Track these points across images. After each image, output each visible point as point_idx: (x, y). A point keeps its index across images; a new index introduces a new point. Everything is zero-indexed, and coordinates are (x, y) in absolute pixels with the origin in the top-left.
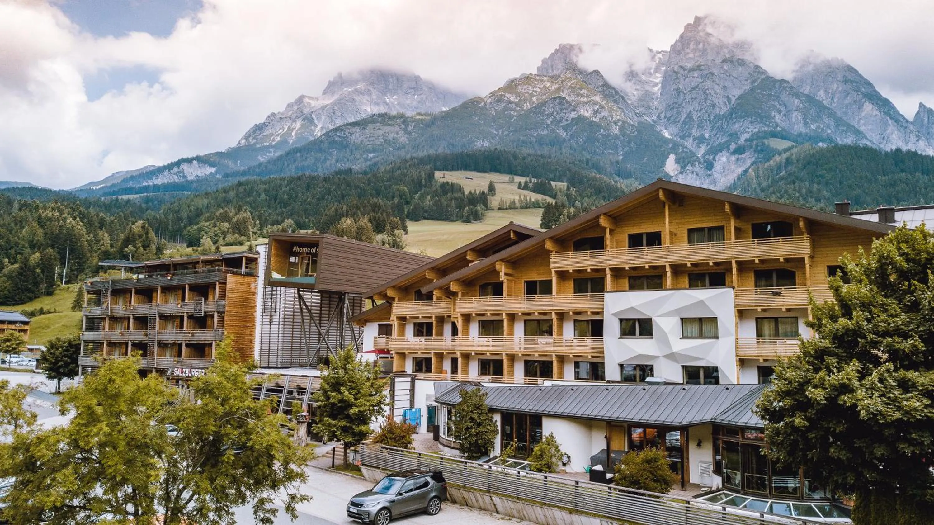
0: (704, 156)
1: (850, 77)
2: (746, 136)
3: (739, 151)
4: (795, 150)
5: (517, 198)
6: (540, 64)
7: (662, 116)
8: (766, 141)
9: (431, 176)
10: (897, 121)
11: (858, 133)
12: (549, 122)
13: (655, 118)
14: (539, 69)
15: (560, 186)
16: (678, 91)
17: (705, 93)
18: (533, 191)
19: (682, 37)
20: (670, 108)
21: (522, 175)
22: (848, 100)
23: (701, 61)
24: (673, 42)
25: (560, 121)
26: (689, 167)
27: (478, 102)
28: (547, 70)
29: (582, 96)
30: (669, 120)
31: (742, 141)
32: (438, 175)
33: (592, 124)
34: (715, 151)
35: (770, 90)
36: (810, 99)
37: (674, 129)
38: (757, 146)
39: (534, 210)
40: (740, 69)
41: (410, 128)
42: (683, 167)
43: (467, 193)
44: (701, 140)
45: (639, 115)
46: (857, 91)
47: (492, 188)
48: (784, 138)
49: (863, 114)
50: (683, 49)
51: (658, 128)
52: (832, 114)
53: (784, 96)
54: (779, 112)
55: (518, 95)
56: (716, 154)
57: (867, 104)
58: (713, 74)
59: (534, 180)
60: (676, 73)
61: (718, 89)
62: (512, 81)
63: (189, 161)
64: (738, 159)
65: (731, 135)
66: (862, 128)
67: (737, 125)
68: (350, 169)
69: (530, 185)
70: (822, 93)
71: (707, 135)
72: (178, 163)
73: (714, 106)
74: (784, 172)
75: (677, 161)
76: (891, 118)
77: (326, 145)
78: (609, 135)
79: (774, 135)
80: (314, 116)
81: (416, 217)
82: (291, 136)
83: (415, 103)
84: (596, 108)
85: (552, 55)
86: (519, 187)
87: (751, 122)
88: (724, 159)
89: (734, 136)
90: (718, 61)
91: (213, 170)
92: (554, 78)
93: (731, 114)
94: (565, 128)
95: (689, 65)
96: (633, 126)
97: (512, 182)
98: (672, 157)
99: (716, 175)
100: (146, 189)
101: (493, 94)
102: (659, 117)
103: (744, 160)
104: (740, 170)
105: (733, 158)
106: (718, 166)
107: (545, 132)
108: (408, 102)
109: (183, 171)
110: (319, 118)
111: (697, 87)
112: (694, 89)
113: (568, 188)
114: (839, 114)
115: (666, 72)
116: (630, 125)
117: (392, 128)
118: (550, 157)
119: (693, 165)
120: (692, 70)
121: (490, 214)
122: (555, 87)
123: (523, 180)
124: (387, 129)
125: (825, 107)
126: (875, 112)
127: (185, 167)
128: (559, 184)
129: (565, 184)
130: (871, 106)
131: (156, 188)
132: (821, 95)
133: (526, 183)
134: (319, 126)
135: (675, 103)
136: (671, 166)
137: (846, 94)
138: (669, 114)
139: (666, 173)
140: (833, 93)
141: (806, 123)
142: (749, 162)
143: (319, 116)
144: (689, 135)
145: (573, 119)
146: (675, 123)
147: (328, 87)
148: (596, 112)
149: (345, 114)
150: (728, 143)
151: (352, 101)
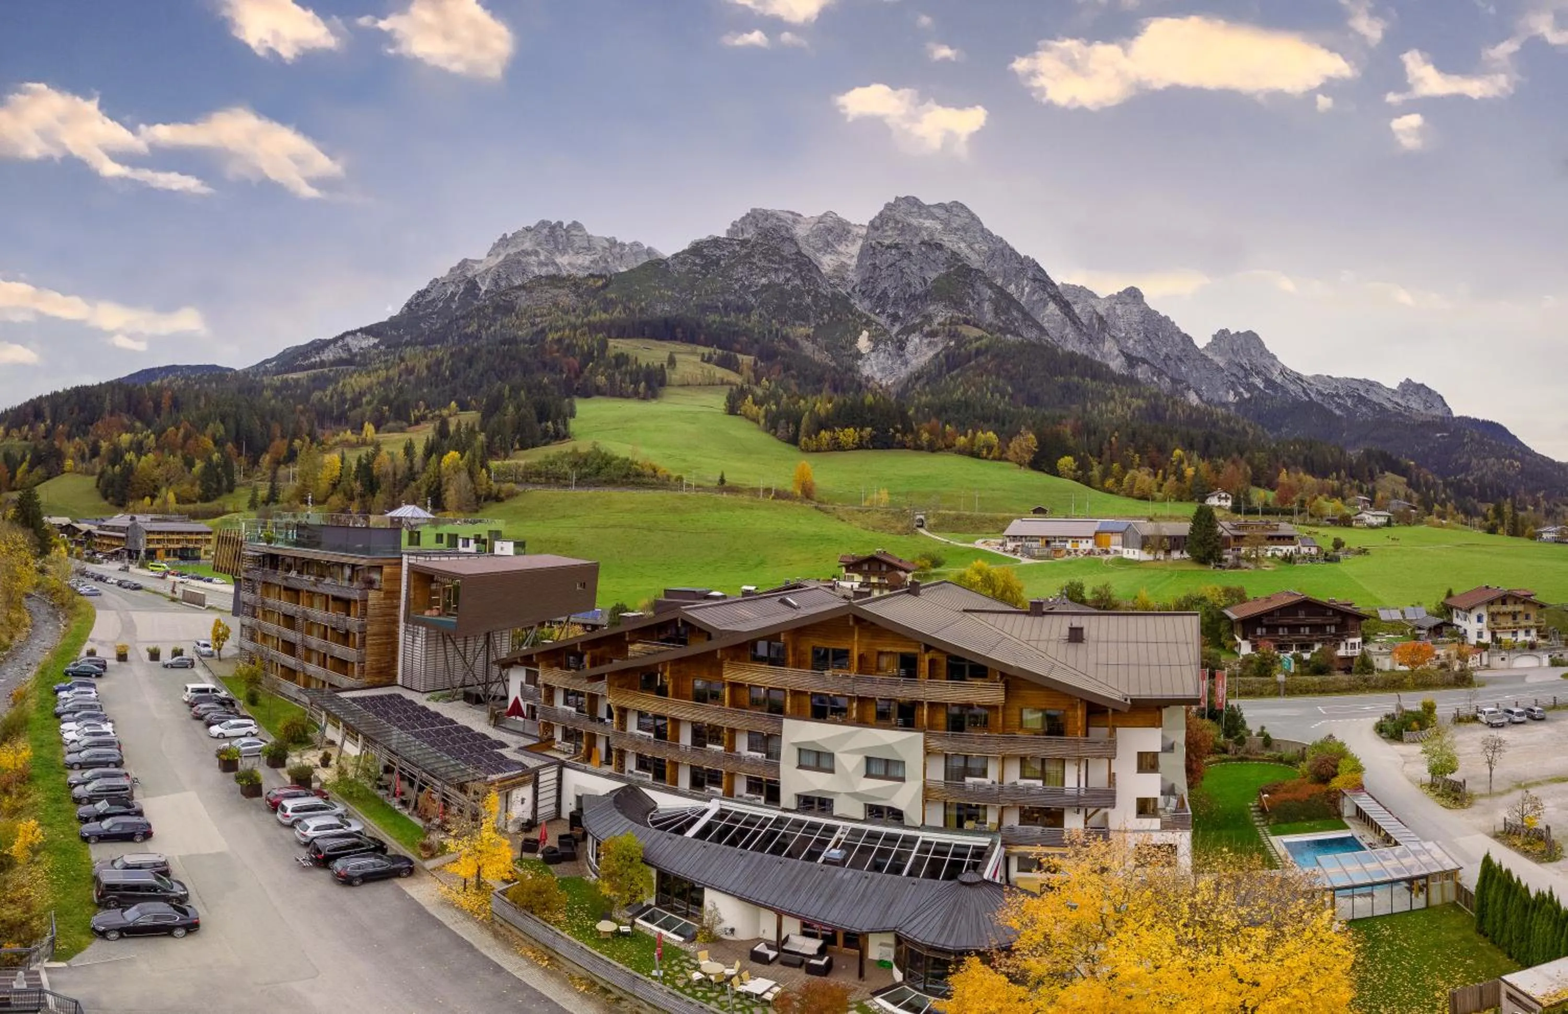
0: (897, 334)
2: (940, 319)
3: (933, 334)
4: (984, 341)
5: (699, 371)
6: (729, 227)
7: (857, 289)
8: (959, 328)
9: (604, 346)
10: (1075, 323)
11: (1042, 329)
12: (737, 287)
13: (849, 290)
14: (728, 231)
15: (746, 360)
16: (874, 266)
17: (901, 271)
18: (717, 365)
19: (881, 214)
20: (865, 282)
21: (706, 345)
22: (1035, 297)
23: (899, 240)
24: (872, 218)
25: (750, 287)
26: (882, 346)
27: (659, 264)
28: (736, 233)
29: (774, 262)
30: (863, 293)
31: (935, 325)
32: (612, 343)
33: (782, 292)
34: (909, 330)
35: (965, 277)
36: (1001, 291)
37: (867, 303)
38: (950, 331)
39: (719, 388)
40: (938, 253)
41: (581, 291)
42: (876, 345)
43: (644, 365)
44: (895, 318)
45: (833, 286)
46: (1044, 289)
47: (672, 362)
48: (976, 326)
49: (1047, 312)
50: (882, 226)
51: (852, 301)
52: (1020, 309)
53: (979, 285)
54: (973, 300)
55: (703, 257)
56: (909, 334)
57: (1051, 304)
58: (910, 253)
59: (719, 351)
60: (874, 248)
61: (915, 268)
62: (698, 244)
63: (353, 333)
64: (930, 343)
65: (925, 317)
66: (1046, 325)
67: (931, 308)
68: (515, 337)
69: (715, 357)
70: (1013, 287)
71: (901, 313)
72: (342, 337)
73: (909, 285)
74: (973, 363)
75: (870, 339)
76: (1070, 320)
77: (491, 310)
78: (801, 304)
79: (967, 322)
80: (477, 279)
81: (587, 393)
82: (454, 301)
83: (587, 263)
84: (788, 275)
85: (743, 219)
86: (703, 360)
88: (917, 340)
89: (928, 318)
90: (917, 241)
91: (376, 341)
92: (744, 243)
93: (926, 296)
94: (754, 294)
95: (887, 242)
96: (826, 297)
97: (693, 353)
98: (865, 335)
99: (908, 356)
100: (313, 366)
101: (676, 256)
102: (853, 289)
103: (936, 345)
104: (931, 354)
105: (926, 341)
106: (910, 347)
107: (733, 298)
108: (580, 262)
109: (347, 345)
110: (483, 282)
111: (894, 264)
112: (890, 266)
113: (756, 364)
114: (1027, 309)
115: (862, 246)
116: (823, 296)
117: (562, 291)
118: (737, 325)
119: (886, 344)
120: (889, 247)
121: (669, 390)
122: (744, 251)
123: (706, 350)
124: (556, 291)
125: (1014, 300)
126: (1058, 312)
127: (349, 339)
128: (745, 357)
129: (752, 358)
131: (322, 364)
132: (1012, 288)
133: (710, 354)
134: (484, 288)
135: (871, 277)
136: (863, 343)
137: (1033, 292)
138: (863, 289)
139: (859, 351)
140: (1023, 289)
141: (996, 314)
142: (940, 346)
143: (483, 280)
144: (883, 312)
145: (763, 285)
146: (870, 297)
147: (493, 249)
148: (787, 280)
149: (511, 277)
150: (922, 325)
151: (519, 262)
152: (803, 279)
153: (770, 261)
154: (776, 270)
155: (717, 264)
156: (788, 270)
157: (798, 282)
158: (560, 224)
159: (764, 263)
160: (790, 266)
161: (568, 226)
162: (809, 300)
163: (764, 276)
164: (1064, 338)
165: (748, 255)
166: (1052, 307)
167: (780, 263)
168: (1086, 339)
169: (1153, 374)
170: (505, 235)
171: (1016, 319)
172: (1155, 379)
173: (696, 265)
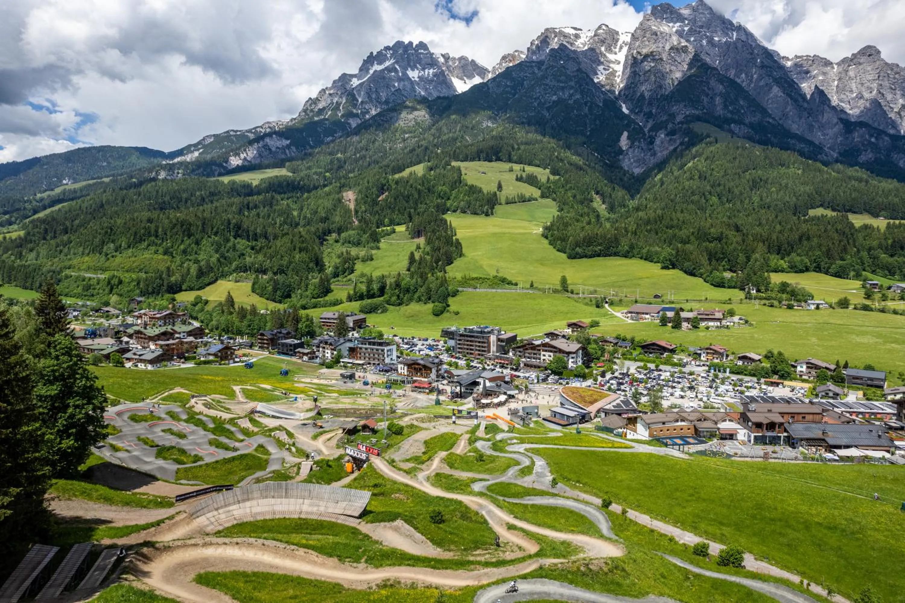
0: (649, 131)
1: (766, 63)
2: (680, 118)
3: (673, 132)
6: (529, 44)
7: (623, 93)
8: (693, 125)
10: (796, 101)
11: (764, 111)
12: (536, 104)
13: (617, 95)
15: (542, 178)
16: (635, 74)
17: (655, 75)
18: (526, 183)
20: (628, 86)
22: (762, 83)
23: (654, 48)
25: (545, 104)
26: (636, 143)
29: (561, 82)
30: (627, 97)
31: (677, 122)
33: (567, 106)
34: (656, 128)
35: (703, 76)
36: (732, 83)
37: (629, 105)
38: (685, 129)
42: (633, 143)
44: (649, 115)
45: (604, 93)
46: (770, 75)
47: (500, 186)
49: (771, 95)
51: (619, 103)
52: (747, 96)
53: (713, 82)
54: (707, 96)
56: (658, 131)
57: (775, 87)
58: (661, 59)
60: (635, 57)
61: (665, 72)
64: (671, 140)
65: (670, 115)
66: (769, 108)
67: (675, 107)
70: (743, 76)
71: (653, 112)
73: (660, 87)
75: (629, 137)
76: (791, 99)
79: (700, 118)
80: (355, 92)
82: (339, 110)
84: (571, 92)
85: (539, 38)
86: (517, 179)
87: (685, 106)
88: (662, 137)
89: (672, 116)
90: (667, 47)
91: (288, 142)
93: (672, 96)
94: (548, 109)
95: (645, 51)
96: (599, 104)
98: (625, 134)
99: (656, 148)
102: (620, 93)
103: (675, 141)
104: (672, 148)
105: (668, 137)
106: (658, 142)
107: (533, 114)
108: (425, 76)
110: (359, 95)
111: (650, 69)
112: (647, 71)
114: (753, 95)
115: (627, 54)
116: (597, 103)
119: (640, 142)
120: (646, 56)
121: (500, 208)
123: (518, 168)
125: (743, 89)
126: (780, 94)
127: (267, 140)
130: (778, 89)
132: (742, 78)
134: (360, 100)
135: (632, 83)
136: (624, 142)
137: (761, 78)
138: (627, 93)
139: (620, 148)
140: (752, 77)
141: (726, 107)
142: (678, 142)
143: (359, 92)
144: (640, 111)
145: (554, 102)
146: (632, 100)
147: (363, 65)
148: (571, 96)
149: (379, 90)
150: (667, 122)
151: (384, 78)
152: (582, 93)
153: (558, 81)
154: (563, 89)
155: (522, 85)
156: (572, 88)
157: (578, 96)
158: (411, 43)
159: (554, 83)
160: (572, 84)
161: (417, 46)
162: (586, 110)
163: (555, 94)
164: (785, 115)
165: (544, 77)
166: (776, 90)
167: (565, 82)
168: (805, 114)
169: (871, 136)
170: (372, 53)
171: (742, 107)
172: (873, 140)
173: (507, 86)
